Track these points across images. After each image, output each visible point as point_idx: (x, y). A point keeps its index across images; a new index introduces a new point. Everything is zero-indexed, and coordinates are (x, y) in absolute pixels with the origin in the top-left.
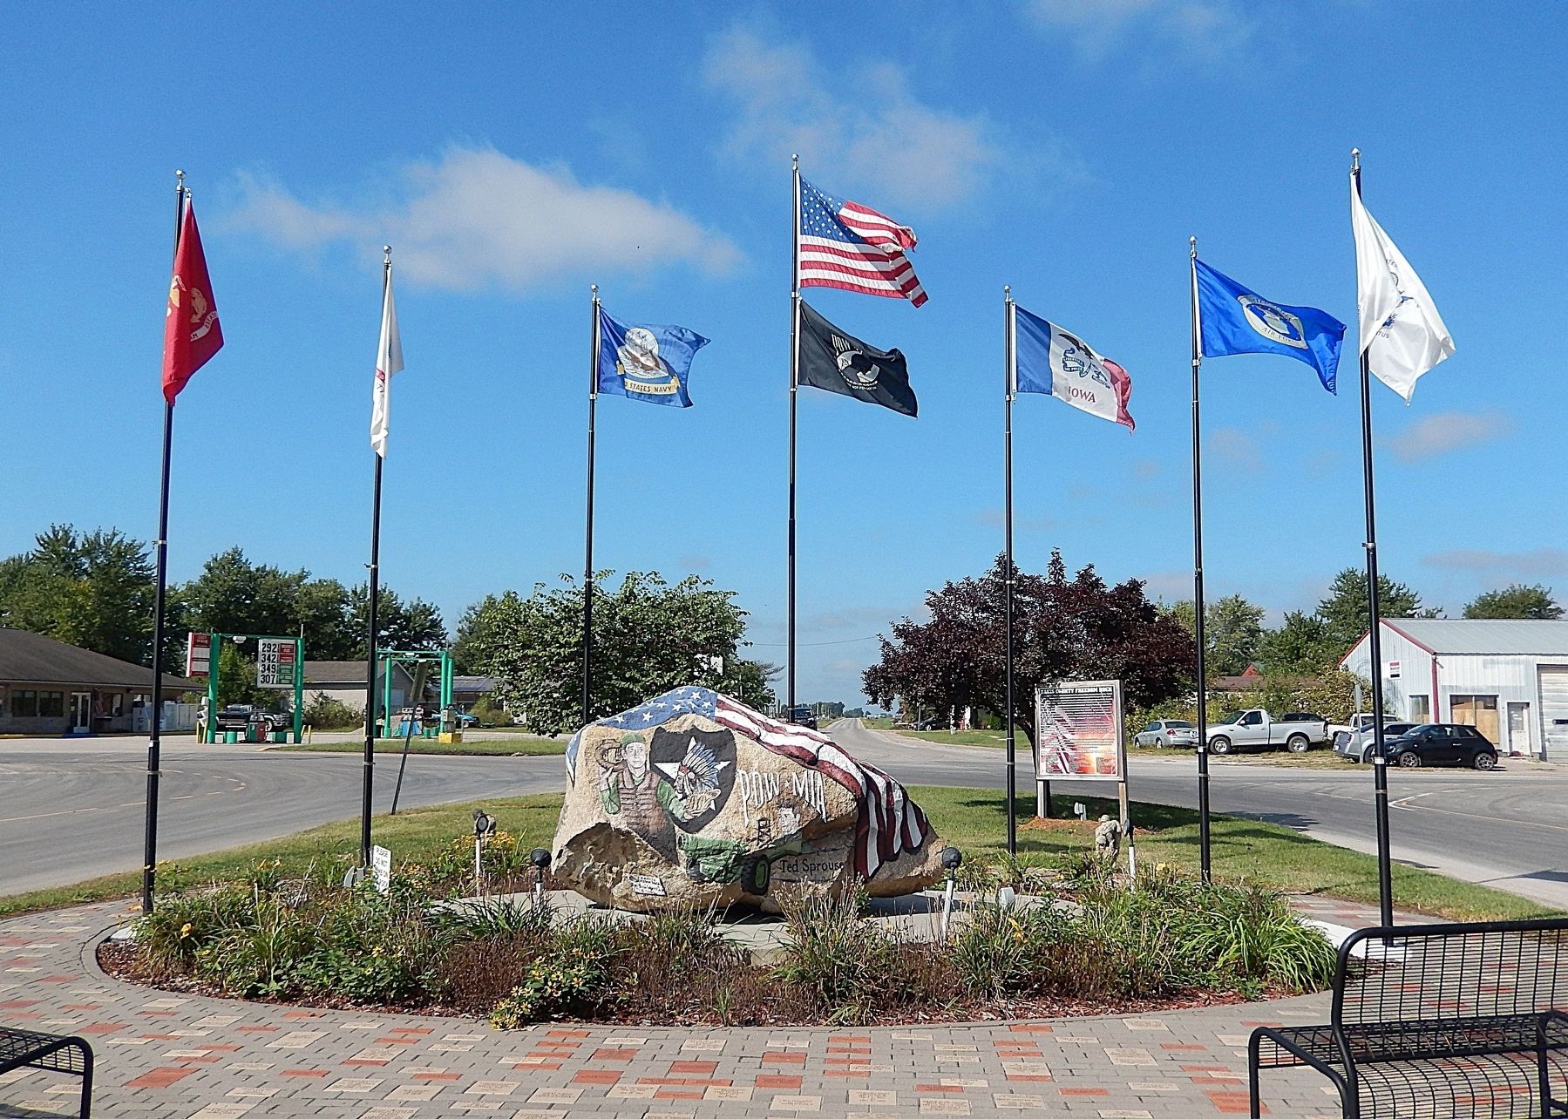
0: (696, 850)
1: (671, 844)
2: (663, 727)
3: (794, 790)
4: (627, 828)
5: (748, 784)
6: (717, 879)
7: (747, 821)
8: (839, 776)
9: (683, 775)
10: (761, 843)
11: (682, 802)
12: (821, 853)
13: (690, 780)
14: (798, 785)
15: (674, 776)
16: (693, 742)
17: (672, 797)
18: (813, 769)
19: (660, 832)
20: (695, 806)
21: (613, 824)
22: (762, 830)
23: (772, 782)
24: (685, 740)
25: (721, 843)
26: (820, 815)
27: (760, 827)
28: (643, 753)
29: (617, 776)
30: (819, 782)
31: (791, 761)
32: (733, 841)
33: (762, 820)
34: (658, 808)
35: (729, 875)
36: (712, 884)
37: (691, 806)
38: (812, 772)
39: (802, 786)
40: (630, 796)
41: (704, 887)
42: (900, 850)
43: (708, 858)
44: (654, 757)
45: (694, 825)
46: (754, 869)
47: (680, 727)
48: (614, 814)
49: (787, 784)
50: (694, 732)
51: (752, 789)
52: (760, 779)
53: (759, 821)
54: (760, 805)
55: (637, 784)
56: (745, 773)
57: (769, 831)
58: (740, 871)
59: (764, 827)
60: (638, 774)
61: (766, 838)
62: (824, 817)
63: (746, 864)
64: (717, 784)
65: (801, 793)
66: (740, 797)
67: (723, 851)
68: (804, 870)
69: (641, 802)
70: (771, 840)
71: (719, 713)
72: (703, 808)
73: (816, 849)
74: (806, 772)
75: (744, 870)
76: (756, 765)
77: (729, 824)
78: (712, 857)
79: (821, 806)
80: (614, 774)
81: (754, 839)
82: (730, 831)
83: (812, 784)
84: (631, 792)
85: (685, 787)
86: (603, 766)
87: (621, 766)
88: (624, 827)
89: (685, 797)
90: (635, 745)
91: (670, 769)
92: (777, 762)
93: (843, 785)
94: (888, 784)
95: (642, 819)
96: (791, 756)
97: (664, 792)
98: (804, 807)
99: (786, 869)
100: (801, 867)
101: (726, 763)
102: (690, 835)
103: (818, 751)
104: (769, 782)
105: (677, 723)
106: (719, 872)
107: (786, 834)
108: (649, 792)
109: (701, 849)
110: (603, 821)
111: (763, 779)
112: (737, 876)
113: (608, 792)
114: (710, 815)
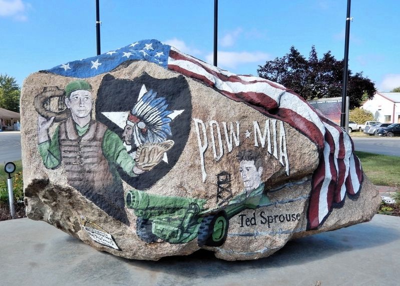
0: (147, 209)
1: (119, 203)
2: (112, 74)
3: (256, 141)
4: (67, 185)
5: (205, 134)
6: (172, 240)
7: (204, 176)
8: (302, 126)
9: (133, 124)
10: (220, 200)
11: (131, 154)
12: (278, 205)
13: (141, 131)
14: (260, 135)
15: (122, 126)
16: (143, 90)
17: (119, 149)
18: (275, 118)
19: (106, 189)
20: (146, 159)
21: (52, 180)
22: (222, 186)
23: (232, 132)
24: (134, 88)
25: (175, 200)
26: (283, 167)
27: (219, 183)
28: (89, 101)
29: (59, 127)
30: (282, 132)
31: (251, 109)
32: (190, 198)
33: (222, 174)
34: (103, 161)
35: (186, 235)
36: (166, 246)
37: (141, 159)
38: (274, 121)
39: (264, 137)
40: (72, 149)
41: (156, 248)
42: (345, 197)
43: (161, 217)
44: (101, 105)
45: (144, 181)
46: (211, 226)
47: (130, 73)
48: (53, 169)
49: (248, 134)
50: (145, 79)
51: (209, 140)
52: (218, 129)
53: (218, 176)
54: (219, 158)
55: (80, 135)
56: (201, 121)
57: (230, 186)
58: (197, 231)
59: (224, 181)
60: (82, 124)
61: (226, 195)
62: (287, 169)
63: (203, 221)
64: (171, 134)
65: (263, 143)
66: (196, 149)
67: (178, 209)
68: (262, 223)
69: (85, 155)
70: (232, 196)
71: (171, 62)
72: (154, 161)
73: (274, 201)
74: (267, 122)
75: (201, 228)
76: (213, 113)
77: (185, 179)
78: (165, 216)
79: (283, 157)
80: (56, 125)
81: (213, 196)
82: (186, 186)
83: (275, 134)
84: (74, 143)
85: (135, 138)
86: (43, 116)
87: (63, 116)
88: (64, 184)
89: (135, 149)
90: (80, 93)
91: (118, 118)
92: (237, 110)
93: (306, 135)
94: (341, 135)
95: (86, 174)
96: (251, 103)
97: (111, 144)
98: (266, 159)
99: (244, 223)
100: (259, 219)
101: (180, 112)
102: (140, 192)
103: (280, 99)
104: (228, 131)
105: (126, 70)
106: (173, 234)
107: (248, 189)
108: (94, 143)
109: (153, 208)
110: (39, 177)
111: (222, 129)
112: (194, 235)
113: (48, 144)
114: (162, 169)
